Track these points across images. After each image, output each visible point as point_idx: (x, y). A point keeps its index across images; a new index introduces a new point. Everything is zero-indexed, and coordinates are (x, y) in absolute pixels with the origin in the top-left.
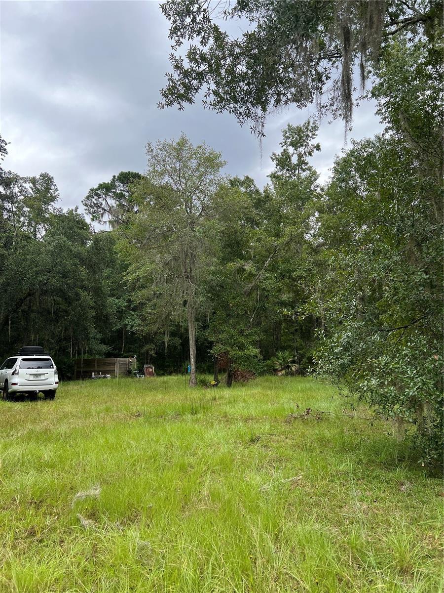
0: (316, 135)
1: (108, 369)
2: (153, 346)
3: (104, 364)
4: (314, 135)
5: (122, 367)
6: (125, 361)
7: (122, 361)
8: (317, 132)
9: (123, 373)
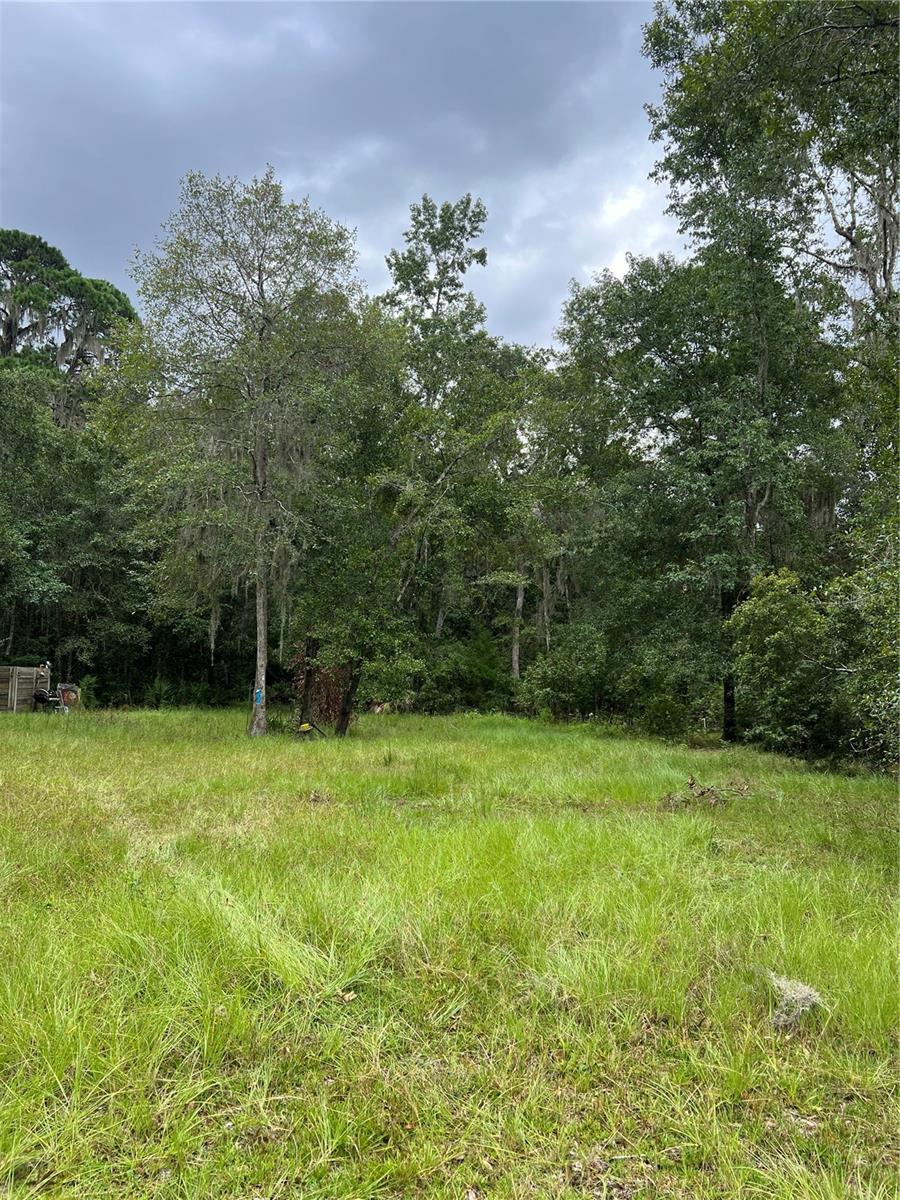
0: (480, 231)
2: (82, 642)
4: (475, 229)
5: (24, 686)
6: (30, 674)
7: (25, 674)
8: (481, 225)
9: (25, 700)
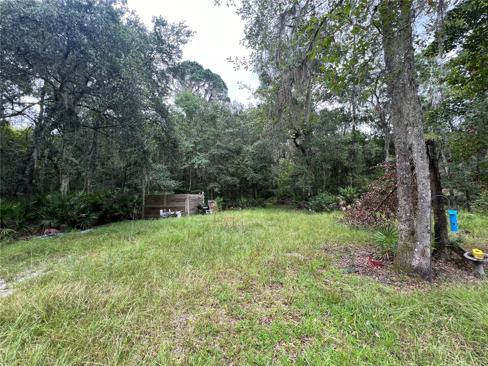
1: (178, 205)
2: (216, 184)
3: (174, 201)
5: (192, 203)
6: (195, 197)
7: (192, 197)
9: (194, 209)
